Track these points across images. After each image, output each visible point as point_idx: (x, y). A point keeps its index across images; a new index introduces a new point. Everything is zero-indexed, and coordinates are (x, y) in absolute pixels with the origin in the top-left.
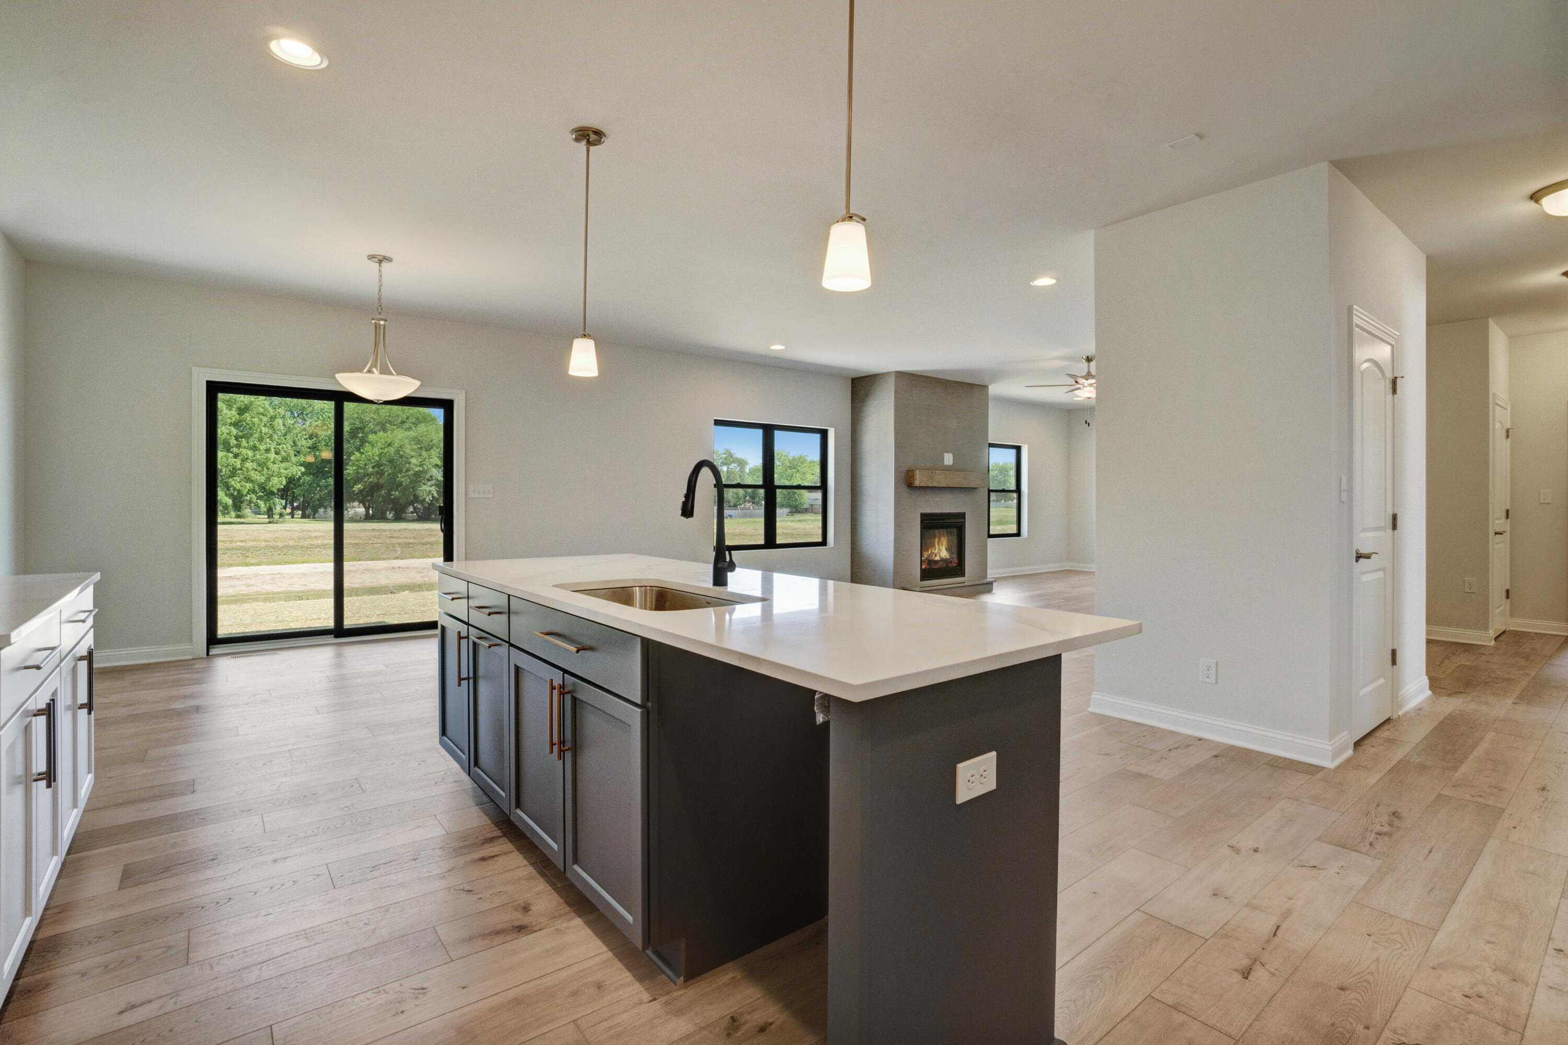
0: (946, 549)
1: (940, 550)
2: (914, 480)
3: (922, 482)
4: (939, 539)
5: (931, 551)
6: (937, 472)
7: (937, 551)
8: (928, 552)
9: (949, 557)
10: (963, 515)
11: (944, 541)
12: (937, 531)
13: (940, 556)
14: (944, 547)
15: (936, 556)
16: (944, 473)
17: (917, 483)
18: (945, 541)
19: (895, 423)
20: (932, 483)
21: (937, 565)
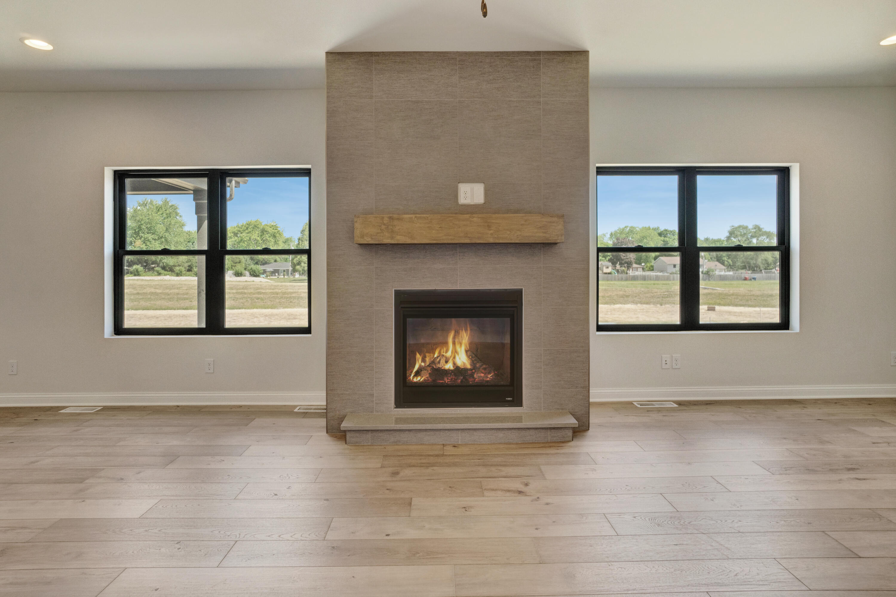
0: (466, 351)
1: (455, 352)
4: (457, 333)
5: (440, 353)
7: (449, 354)
8: (434, 354)
9: (469, 366)
11: (465, 338)
12: (454, 320)
13: (454, 364)
14: (463, 348)
15: (447, 362)
17: (355, 238)
18: (467, 338)
19: (328, 140)
20: (392, 238)
21: (443, 380)
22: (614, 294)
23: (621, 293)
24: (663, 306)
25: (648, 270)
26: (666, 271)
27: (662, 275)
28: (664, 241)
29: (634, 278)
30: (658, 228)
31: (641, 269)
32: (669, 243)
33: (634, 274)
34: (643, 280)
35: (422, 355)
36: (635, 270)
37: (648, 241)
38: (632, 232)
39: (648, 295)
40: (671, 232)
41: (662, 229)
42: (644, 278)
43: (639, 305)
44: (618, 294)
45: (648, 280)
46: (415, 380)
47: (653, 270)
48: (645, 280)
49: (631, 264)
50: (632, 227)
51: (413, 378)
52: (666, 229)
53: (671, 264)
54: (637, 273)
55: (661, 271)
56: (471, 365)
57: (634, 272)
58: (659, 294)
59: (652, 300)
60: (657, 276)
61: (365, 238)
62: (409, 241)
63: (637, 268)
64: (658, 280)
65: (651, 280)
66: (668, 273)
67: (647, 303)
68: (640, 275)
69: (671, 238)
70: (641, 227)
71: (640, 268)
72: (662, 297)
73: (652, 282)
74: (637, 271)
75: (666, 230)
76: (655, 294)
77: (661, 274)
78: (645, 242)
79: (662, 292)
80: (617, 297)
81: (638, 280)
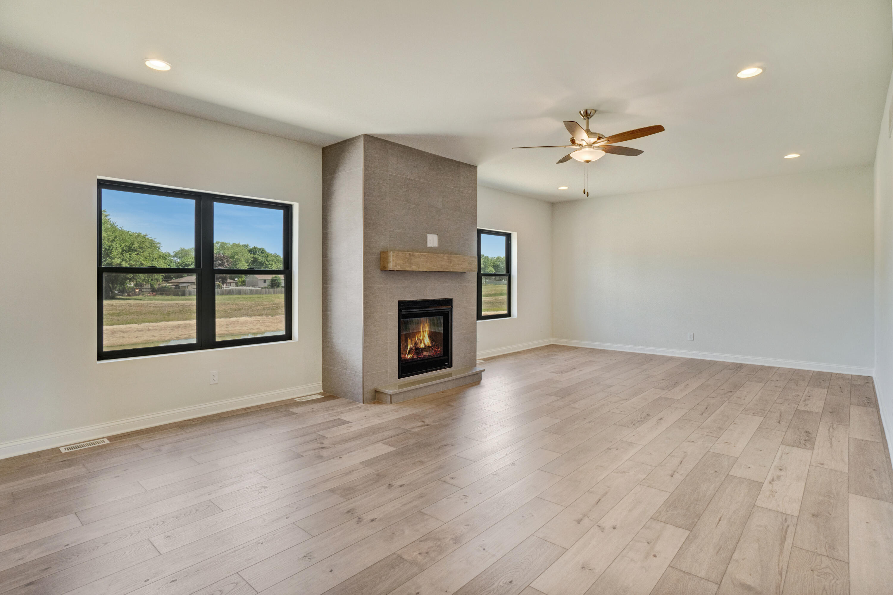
1: (424, 336)
2: (388, 263)
3: (396, 265)
6: (417, 253)
10: (449, 302)
11: (427, 328)
13: (424, 344)
14: (427, 333)
16: (425, 256)
17: (391, 266)
19: (365, 196)
20: (410, 267)
21: (421, 356)
22: (227, 308)
23: (234, 306)
24: (274, 317)
25: (241, 285)
26: (258, 286)
27: (254, 290)
28: (254, 258)
29: (230, 293)
30: (248, 245)
31: (235, 284)
32: (258, 260)
33: (228, 289)
34: (238, 294)
35: (411, 339)
36: (229, 285)
37: (239, 258)
38: (223, 248)
39: (259, 308)
40: (260, 250)
41: (251, 246)
42: (239, 292)
43: (253, 317)
44: (231, 307)
45: (243, 294)
46: (408, 357)
47: (245, 285)
48: (240, 294)
49: (226, 279)
50: (223, 243)
51: (407, 356)
52: (256, 246)
53: (262, 280)
54: (230, 288)
55: (253, 286)
56: (431, 344)
57: (227, 286)
58: (268, 306)
59: (263, 312)
60: (251, 290)
61: (398, 267)
62: (418, 269)
63: (231, 283)
64: (252, 294)
65: (245, 294)
66: (259, 287)
67: (260, 315)
68: (236, 290)
69: (260, 256)
70: (231, 243)
71: (234, 282)
72: (272, 309)
73: (247, 296)
74: (231, 285)
75: (255, 248)
76: (265, 306)
77: (253, 288)
78: (236, 258)
79: (270, 305)
80: (231, 311)
81: (233, 294)
